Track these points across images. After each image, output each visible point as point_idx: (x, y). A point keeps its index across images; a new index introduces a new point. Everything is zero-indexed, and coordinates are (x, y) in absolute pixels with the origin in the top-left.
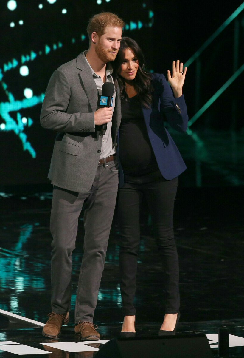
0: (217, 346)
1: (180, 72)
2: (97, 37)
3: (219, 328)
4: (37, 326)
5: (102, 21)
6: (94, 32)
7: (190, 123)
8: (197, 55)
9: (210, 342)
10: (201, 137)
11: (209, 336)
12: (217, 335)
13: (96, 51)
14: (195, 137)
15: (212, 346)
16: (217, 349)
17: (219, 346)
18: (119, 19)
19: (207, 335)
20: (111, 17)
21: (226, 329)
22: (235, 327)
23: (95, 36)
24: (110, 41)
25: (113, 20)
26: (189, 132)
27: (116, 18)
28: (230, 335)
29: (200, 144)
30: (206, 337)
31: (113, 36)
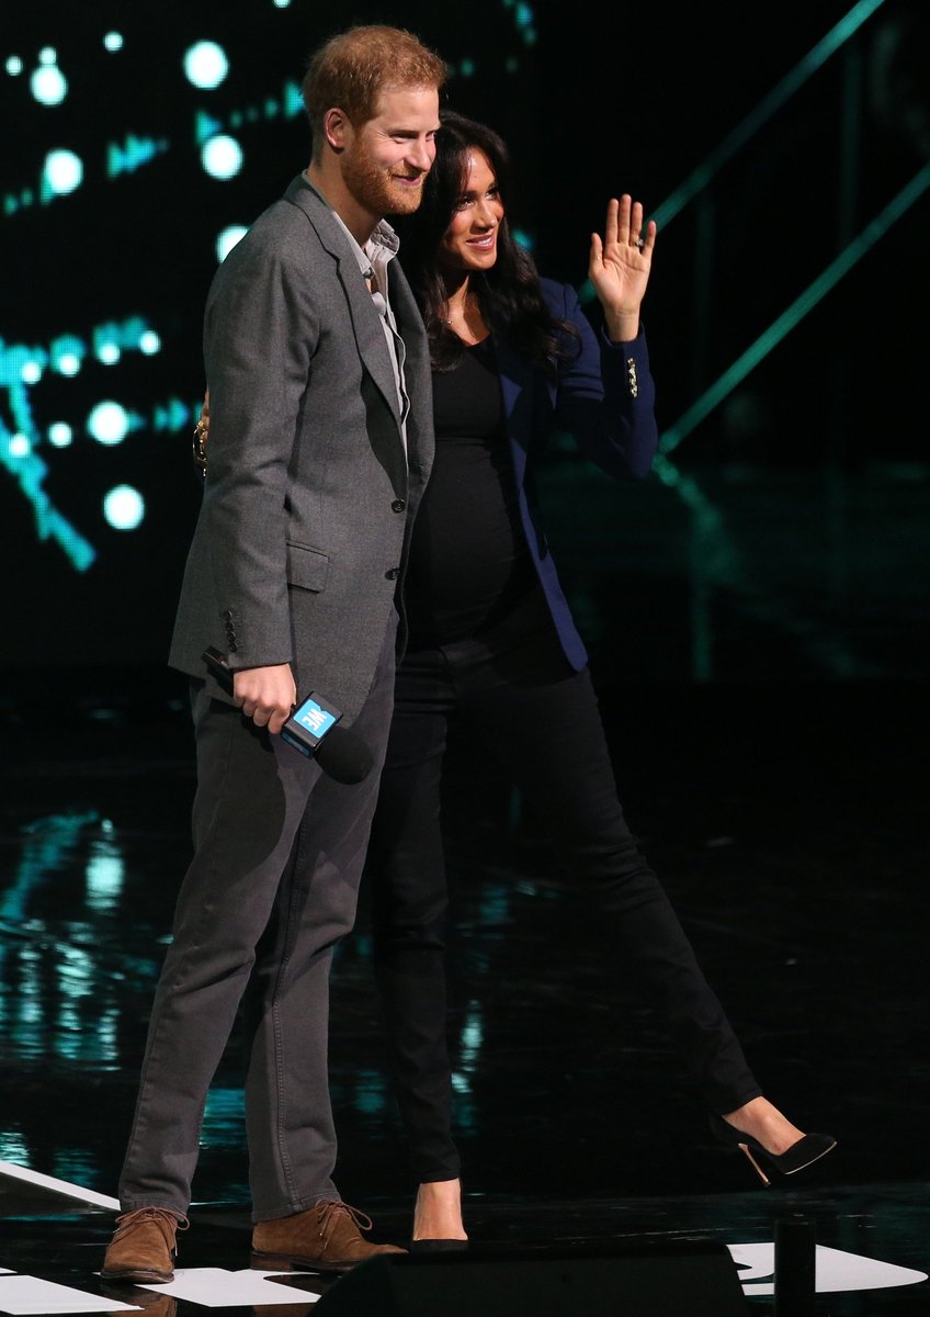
0: (768, 1289)
1: (632, 243)
2: (346, 127)
3: (777, 1222)
4: (83, 1204)
5: (362, 69)
6: (335, 110)
7: (671, 441)
8: (700, 179)
9: (742, 1275)
10: (714, 492)
11: (740, 1252)
12: (771, 1246)
13: (346, 178)
14: (690, 492)
15: (749, 1290)
16: (769, 1302)
17: (777, 1289)
18: (425, 51)
19: (730, 1247)
20: (393, 49)
21: (806, 1223)
22: (838, 1217)
23: (340, 122)
24: (399, 139)
25: (406, 59)
26: (668, 475)
27: (414, 50)
28: (817, 1246)
29: (708, 520)
30: (728, 1252)
31: (410, 124)
